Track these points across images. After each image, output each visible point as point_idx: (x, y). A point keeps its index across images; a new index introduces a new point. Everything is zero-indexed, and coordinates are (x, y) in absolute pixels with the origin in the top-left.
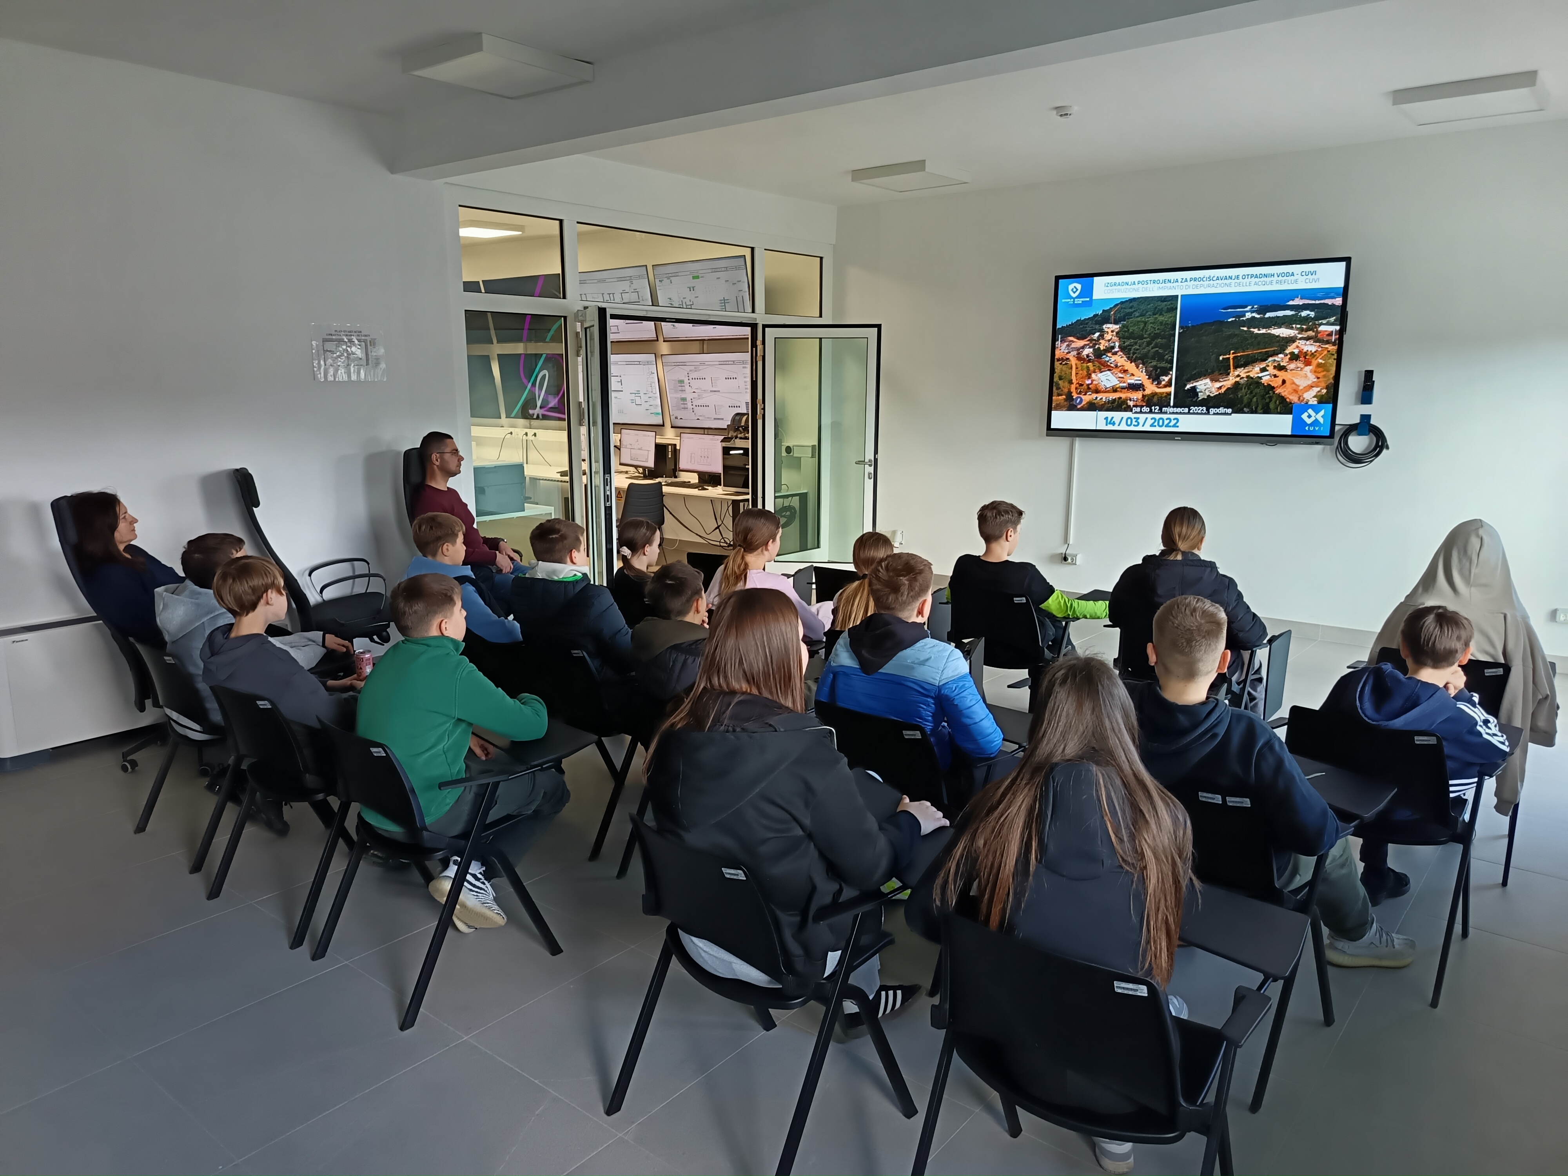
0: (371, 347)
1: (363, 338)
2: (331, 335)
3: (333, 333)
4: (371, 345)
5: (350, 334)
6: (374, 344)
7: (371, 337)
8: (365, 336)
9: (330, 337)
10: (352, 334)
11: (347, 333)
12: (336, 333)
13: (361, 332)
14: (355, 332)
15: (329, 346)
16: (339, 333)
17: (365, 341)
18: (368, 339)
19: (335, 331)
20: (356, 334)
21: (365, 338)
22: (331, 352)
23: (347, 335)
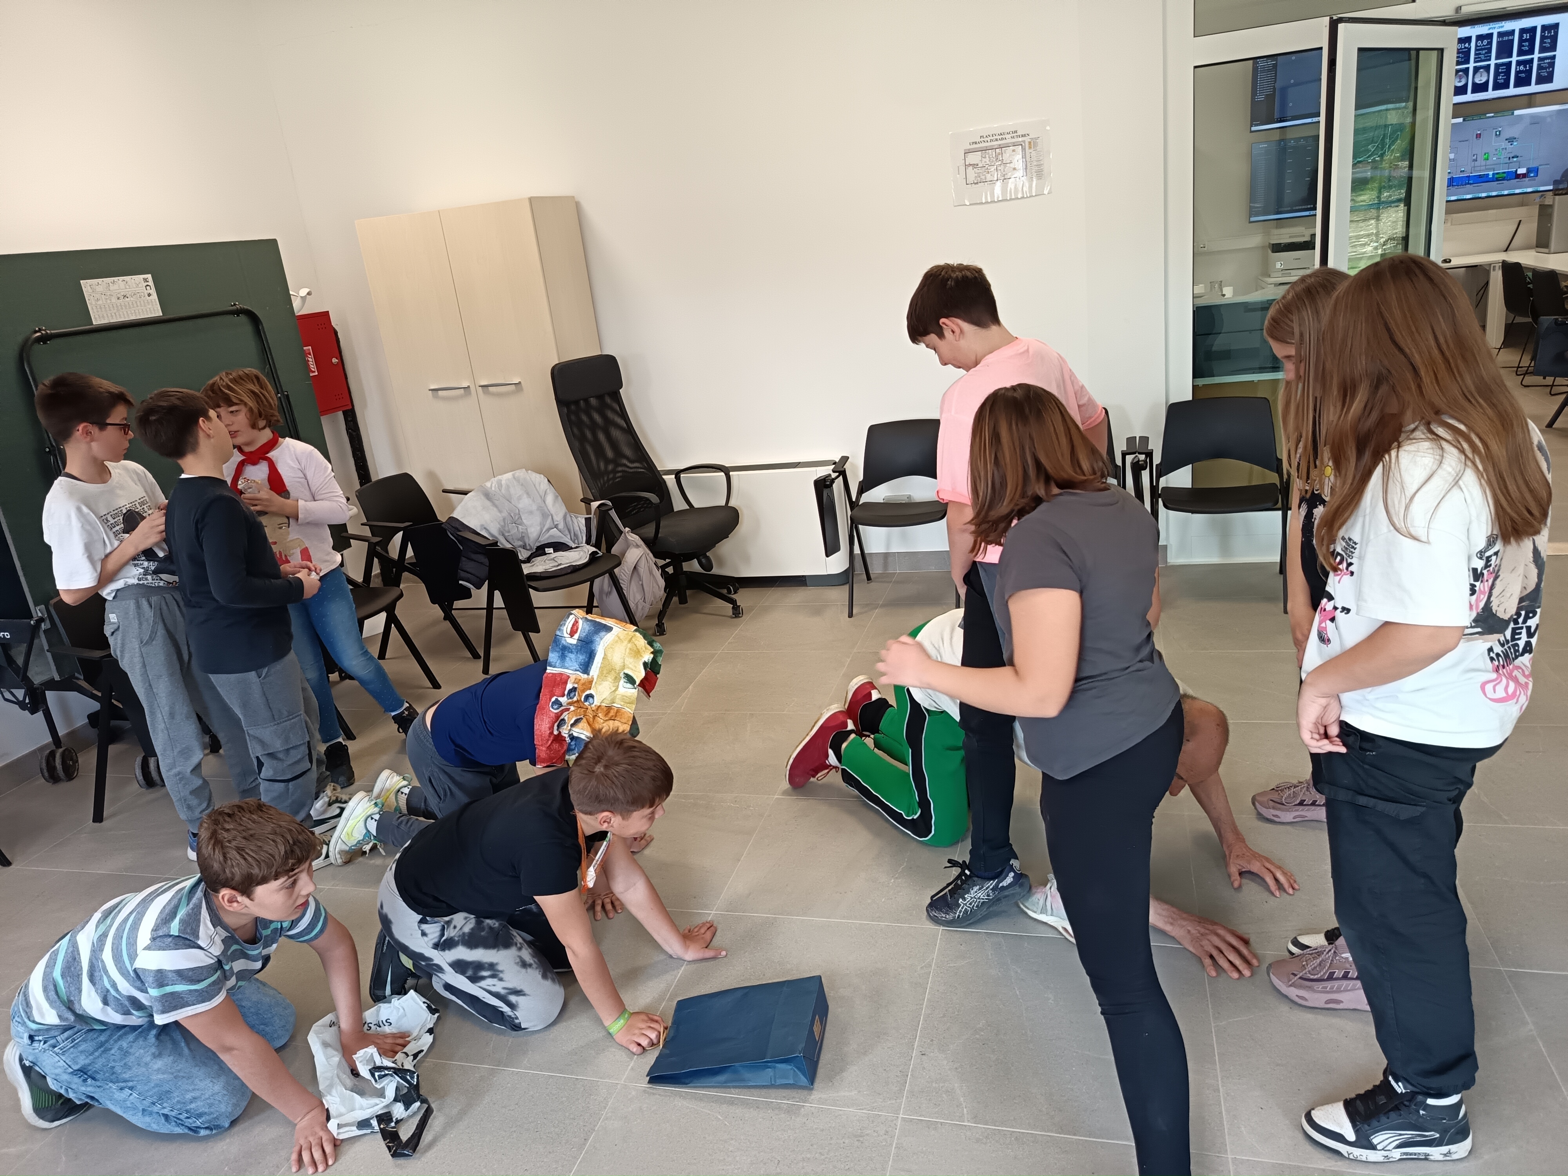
0: (1030, 151)
1: (1020, 139)
2: (976, 143)
3: (979, 140)
4: (1030, 148)
5: (1000, 137)
6: (1036, 145)
7: (1030, 137)
8: (1022, 136)
9: (975, 146)
10: (1004, 137)
11: (995, 137)
12: (982, 139)
13: (1016, 132)
14: (1008, 133)
15: (973, 158)
16: (986, 139)
17: (1021, 144)
18: (1027, 139)
19: (981, 135)
20: (1009, 136)
21: (1023, 139)
22: (975, 166)
23: (997, 140)
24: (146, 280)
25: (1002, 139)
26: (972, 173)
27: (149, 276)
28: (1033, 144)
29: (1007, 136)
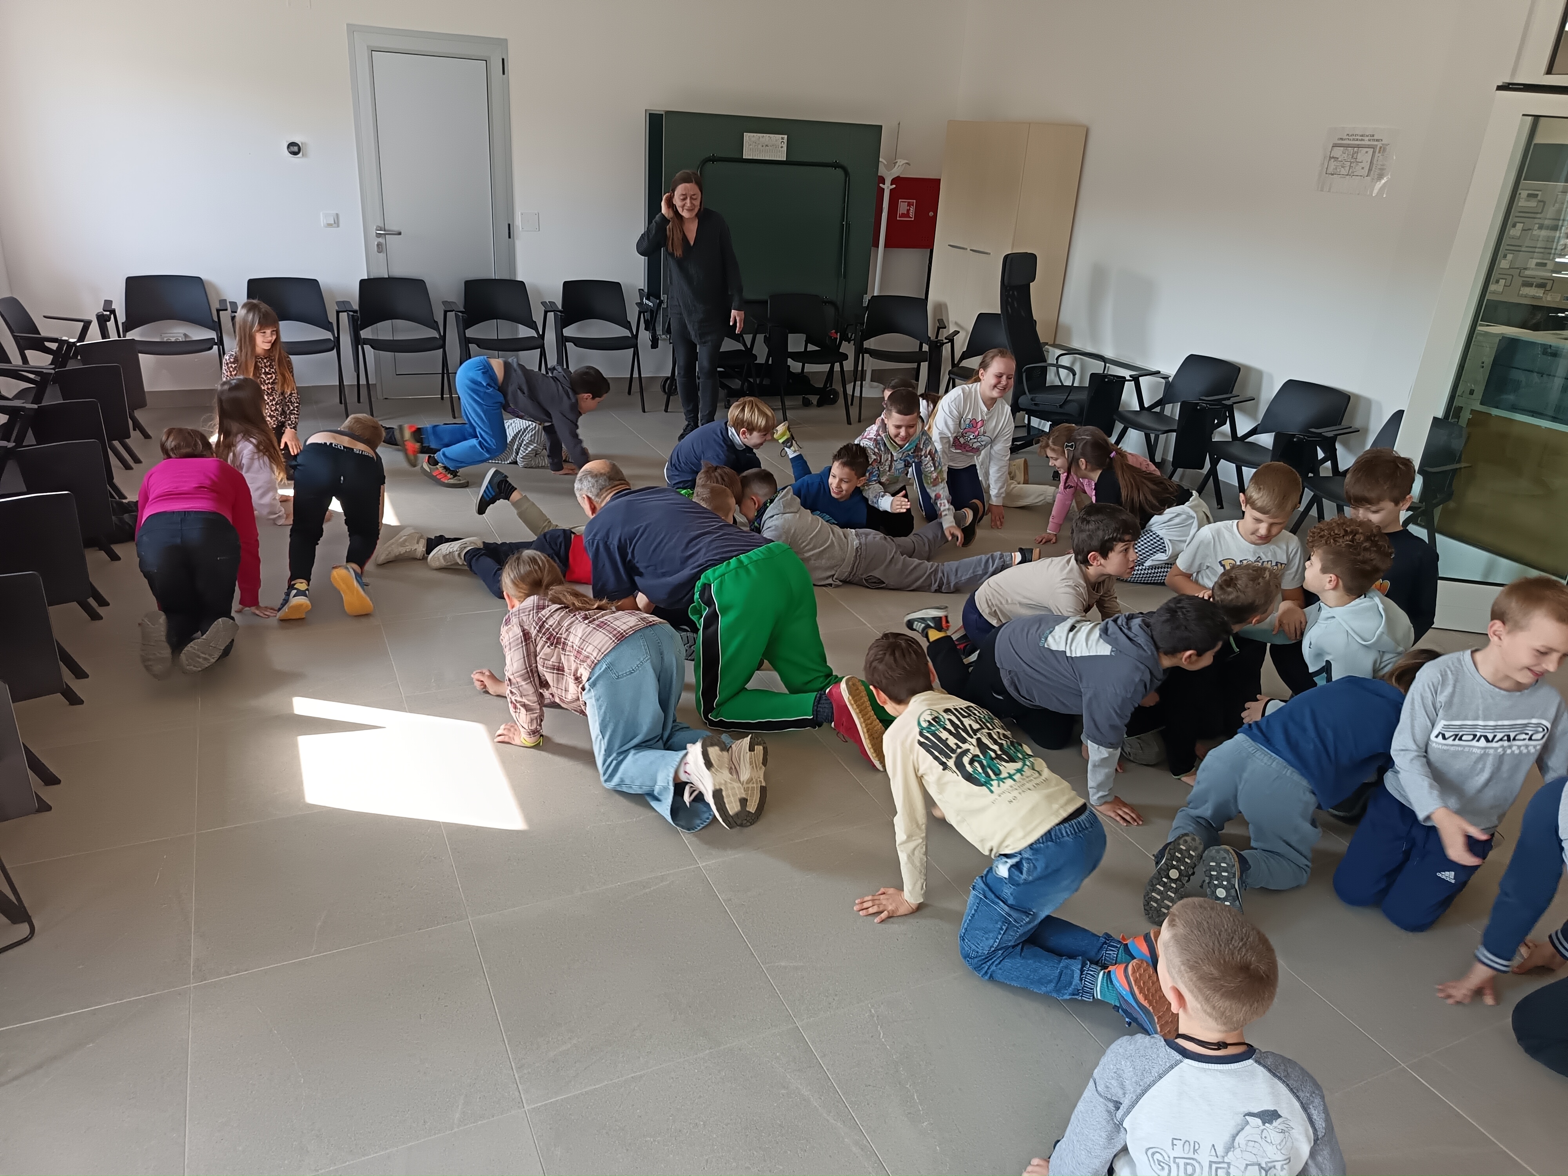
0: (1379, 154)
2: (1342, 139)
3: (1344, 137)
4: (1379, 152)
5: (1361, 138)
6: (1384, 150)
7: (1382, 143)
8: (1377, 140)
9: (1340, 142)
10: (1363, 138)
11: (1357, 137)
12: (1347, 138)
13: (1373, 136)
14: (1367, 136)
15: (1338, 152)
16: (1350, 138)
17: (1373, 147)
18: (1380, 144)
19: (1348, 135)
20: (1368, 138)
21: (1376, 143)
22: (1336, 159)
23: (1357, 140)
24: (783, 138)
25: (1362, 140)
26: (1333, 164)
27: (786, 137)
28: (1383, 149)
29: (1367, 138)
